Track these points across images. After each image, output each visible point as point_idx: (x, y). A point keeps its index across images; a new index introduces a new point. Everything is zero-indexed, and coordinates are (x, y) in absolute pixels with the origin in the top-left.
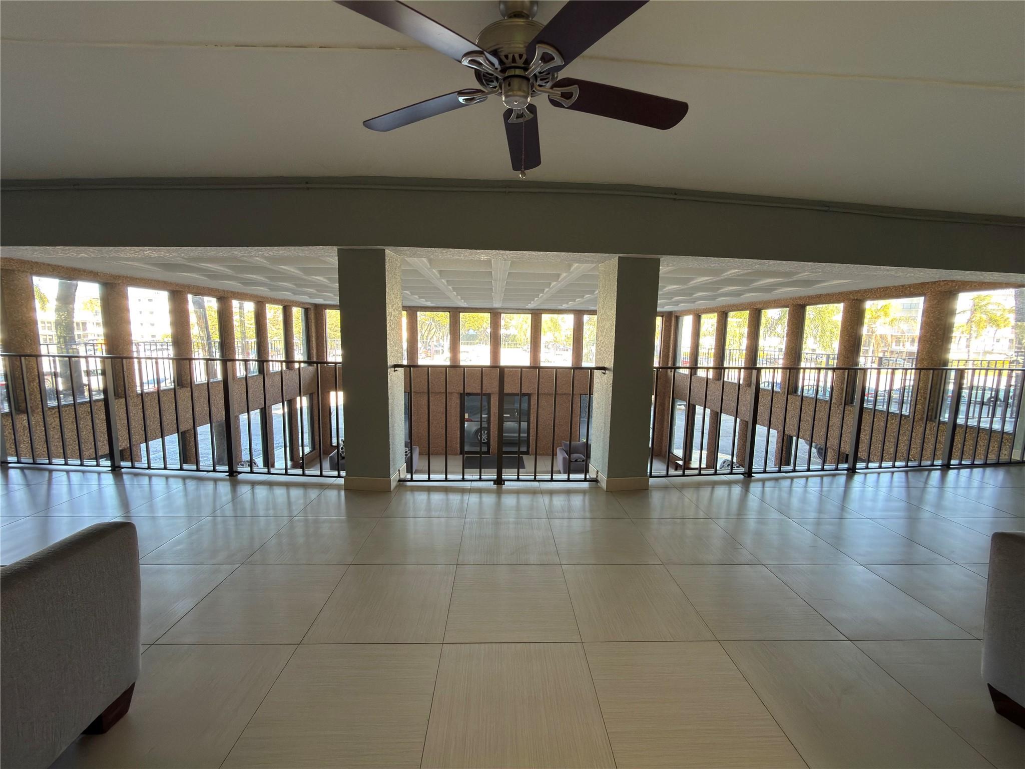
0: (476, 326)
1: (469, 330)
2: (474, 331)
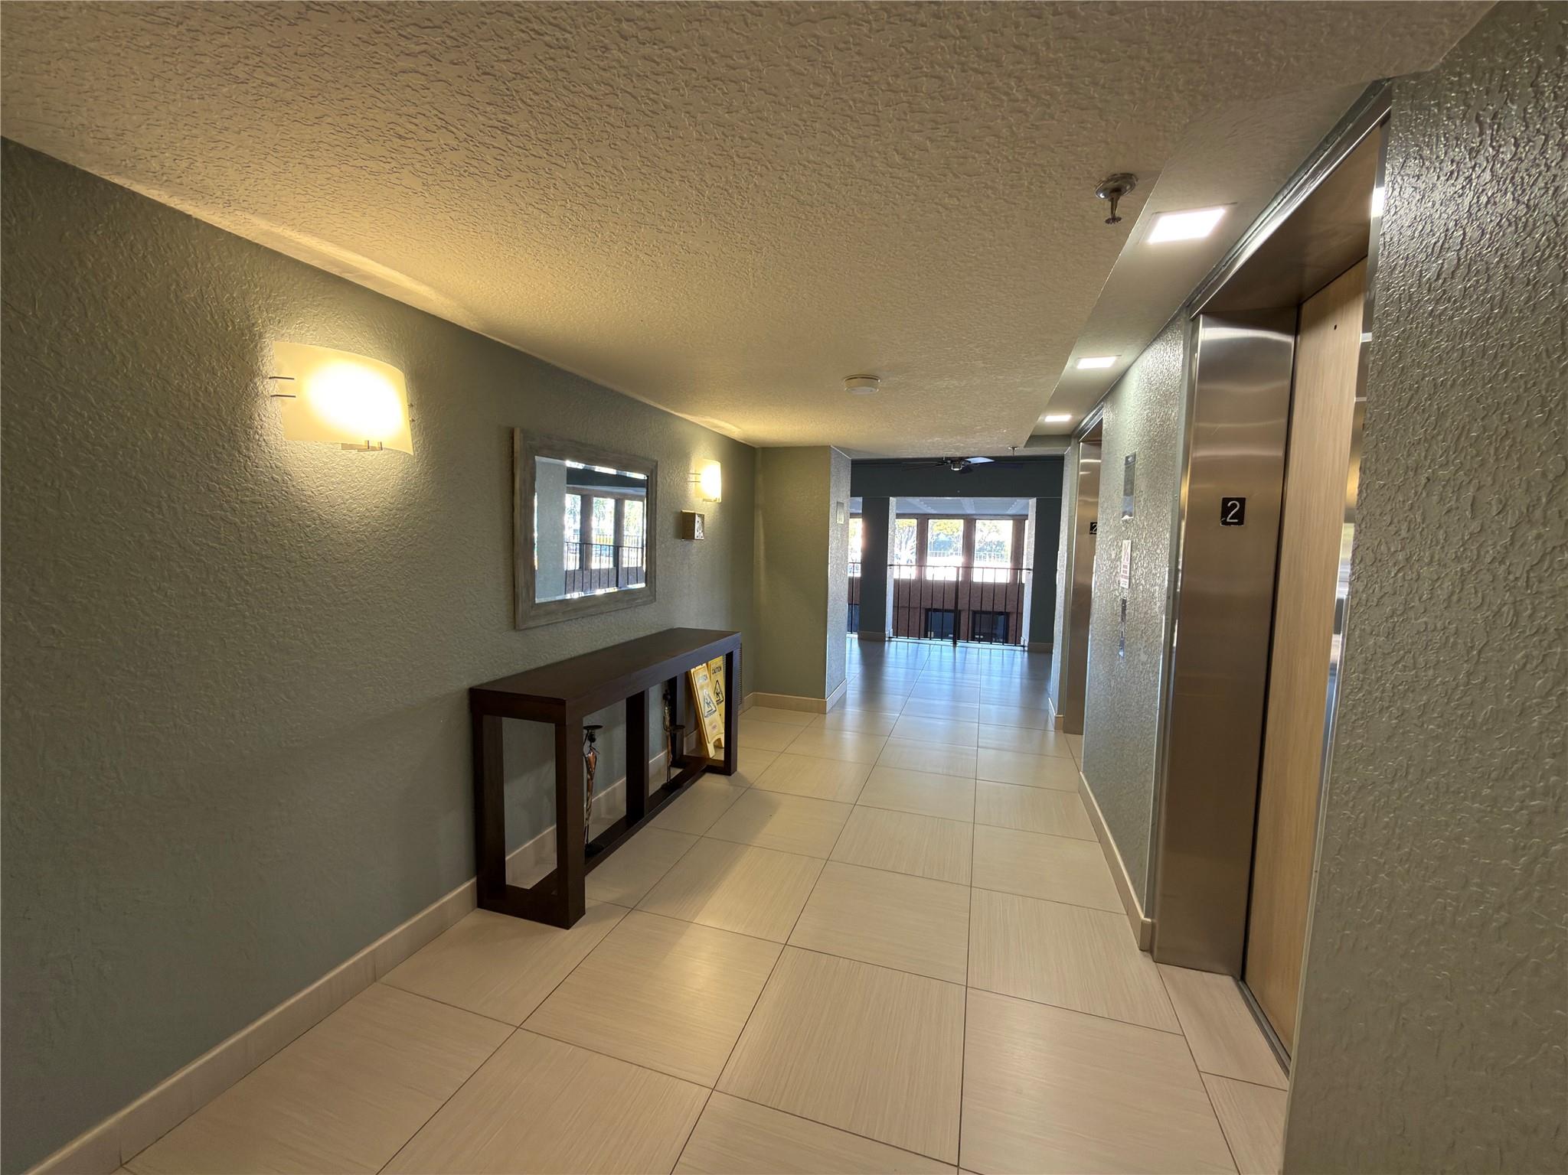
0: (949, 530)
1: (938, 535)
2: (947, 536)
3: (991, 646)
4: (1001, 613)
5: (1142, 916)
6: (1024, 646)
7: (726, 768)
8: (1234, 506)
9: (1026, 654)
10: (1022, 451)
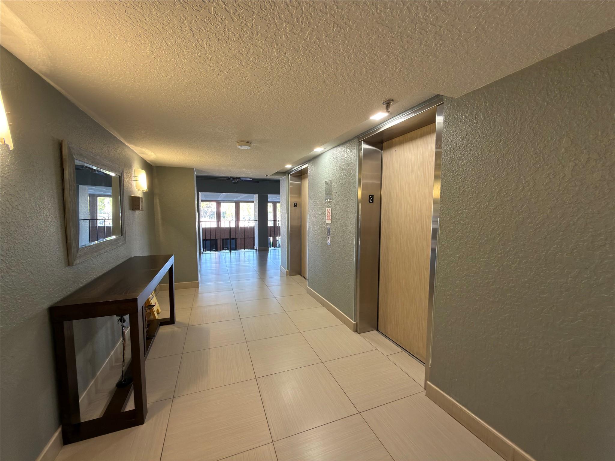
3: (249, 251)
4: (233, 239)
5: (353, 322)
6: (256, 249)
7: (171, 321)
8: (371, 197)
9: (258, 252)
10: (270, 177)
